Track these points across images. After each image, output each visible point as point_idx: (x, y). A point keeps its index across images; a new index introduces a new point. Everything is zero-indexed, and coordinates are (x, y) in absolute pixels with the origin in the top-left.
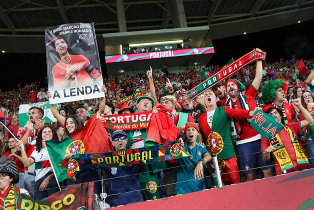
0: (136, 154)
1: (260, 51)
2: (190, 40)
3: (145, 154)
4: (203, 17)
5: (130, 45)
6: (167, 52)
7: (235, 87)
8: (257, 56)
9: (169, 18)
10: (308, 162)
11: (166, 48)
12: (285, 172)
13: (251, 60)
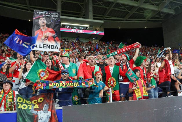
0: (71, 83)
1: (139, 44)
2: (93, 26)
3: (75, 84)
4: (101, 16)
5: (62, 23)
6: (80, 30)
7: (125, 58)
8: (137, 46)
9: (84, 13)
10: (148, 96)
11: (80, 28)
12: (138, 99)
13: (134, 47)
